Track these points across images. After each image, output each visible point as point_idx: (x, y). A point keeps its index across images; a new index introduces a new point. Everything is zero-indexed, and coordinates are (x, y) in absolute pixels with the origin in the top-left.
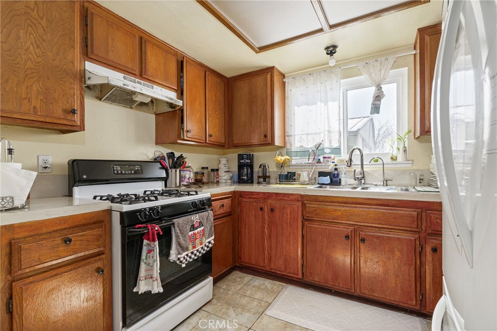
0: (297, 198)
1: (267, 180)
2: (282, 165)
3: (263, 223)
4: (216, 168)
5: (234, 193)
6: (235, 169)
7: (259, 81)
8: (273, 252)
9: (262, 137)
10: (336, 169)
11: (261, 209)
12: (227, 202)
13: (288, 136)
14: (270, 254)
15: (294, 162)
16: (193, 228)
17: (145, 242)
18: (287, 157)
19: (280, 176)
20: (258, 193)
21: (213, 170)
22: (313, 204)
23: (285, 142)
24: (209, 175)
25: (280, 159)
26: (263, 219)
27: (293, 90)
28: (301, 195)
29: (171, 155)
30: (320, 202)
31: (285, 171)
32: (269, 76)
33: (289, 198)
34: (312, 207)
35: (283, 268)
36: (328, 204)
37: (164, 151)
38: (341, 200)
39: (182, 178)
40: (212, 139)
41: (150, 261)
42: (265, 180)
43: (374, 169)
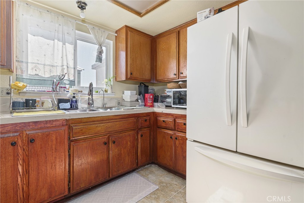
0: (63, 123)
3: (16, 160)
10: (74, 97)
22: (79, 126)
28: (66, 119)
30: (84, 123)
33: (52, 124)
34: (79, 128)
36: (91, 123)
38: (99, 119)
43: (97, 97)
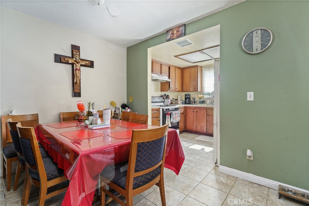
0: (205, 108)
1: (195, 103)
2: (200, 98)
3: (194, 116)
4: (176, 99)
5: (185, 107)
6: (184, 99)
7: (193, 70)
8: (197, 125)
9: (194, 89)
11: (193, 112)
12: (183, 109)
13: (203, 88)
14: (196, 126)
15: (205, 97)
16: (176, 114)
17: (167, 115)
18: (202, 95)
19: (200, 102)
20: (192, 107)
21: (176, 100)
23: (202, 90)
24: (175, 102)
25: (200, 96)
26: (194, 115)
27: (205, 72)
29: (165, 95)
31: (202, 100)
32: (196, 68)
33: (202, 108)
35: (200, 129)
37: (163, 93)
39: (168, 102)
40: (177, 89)
41: (168, 120)
42: (194, 103)
